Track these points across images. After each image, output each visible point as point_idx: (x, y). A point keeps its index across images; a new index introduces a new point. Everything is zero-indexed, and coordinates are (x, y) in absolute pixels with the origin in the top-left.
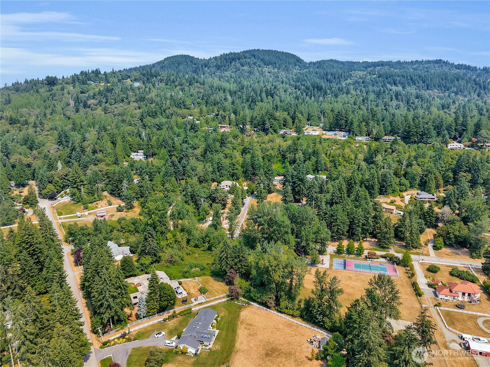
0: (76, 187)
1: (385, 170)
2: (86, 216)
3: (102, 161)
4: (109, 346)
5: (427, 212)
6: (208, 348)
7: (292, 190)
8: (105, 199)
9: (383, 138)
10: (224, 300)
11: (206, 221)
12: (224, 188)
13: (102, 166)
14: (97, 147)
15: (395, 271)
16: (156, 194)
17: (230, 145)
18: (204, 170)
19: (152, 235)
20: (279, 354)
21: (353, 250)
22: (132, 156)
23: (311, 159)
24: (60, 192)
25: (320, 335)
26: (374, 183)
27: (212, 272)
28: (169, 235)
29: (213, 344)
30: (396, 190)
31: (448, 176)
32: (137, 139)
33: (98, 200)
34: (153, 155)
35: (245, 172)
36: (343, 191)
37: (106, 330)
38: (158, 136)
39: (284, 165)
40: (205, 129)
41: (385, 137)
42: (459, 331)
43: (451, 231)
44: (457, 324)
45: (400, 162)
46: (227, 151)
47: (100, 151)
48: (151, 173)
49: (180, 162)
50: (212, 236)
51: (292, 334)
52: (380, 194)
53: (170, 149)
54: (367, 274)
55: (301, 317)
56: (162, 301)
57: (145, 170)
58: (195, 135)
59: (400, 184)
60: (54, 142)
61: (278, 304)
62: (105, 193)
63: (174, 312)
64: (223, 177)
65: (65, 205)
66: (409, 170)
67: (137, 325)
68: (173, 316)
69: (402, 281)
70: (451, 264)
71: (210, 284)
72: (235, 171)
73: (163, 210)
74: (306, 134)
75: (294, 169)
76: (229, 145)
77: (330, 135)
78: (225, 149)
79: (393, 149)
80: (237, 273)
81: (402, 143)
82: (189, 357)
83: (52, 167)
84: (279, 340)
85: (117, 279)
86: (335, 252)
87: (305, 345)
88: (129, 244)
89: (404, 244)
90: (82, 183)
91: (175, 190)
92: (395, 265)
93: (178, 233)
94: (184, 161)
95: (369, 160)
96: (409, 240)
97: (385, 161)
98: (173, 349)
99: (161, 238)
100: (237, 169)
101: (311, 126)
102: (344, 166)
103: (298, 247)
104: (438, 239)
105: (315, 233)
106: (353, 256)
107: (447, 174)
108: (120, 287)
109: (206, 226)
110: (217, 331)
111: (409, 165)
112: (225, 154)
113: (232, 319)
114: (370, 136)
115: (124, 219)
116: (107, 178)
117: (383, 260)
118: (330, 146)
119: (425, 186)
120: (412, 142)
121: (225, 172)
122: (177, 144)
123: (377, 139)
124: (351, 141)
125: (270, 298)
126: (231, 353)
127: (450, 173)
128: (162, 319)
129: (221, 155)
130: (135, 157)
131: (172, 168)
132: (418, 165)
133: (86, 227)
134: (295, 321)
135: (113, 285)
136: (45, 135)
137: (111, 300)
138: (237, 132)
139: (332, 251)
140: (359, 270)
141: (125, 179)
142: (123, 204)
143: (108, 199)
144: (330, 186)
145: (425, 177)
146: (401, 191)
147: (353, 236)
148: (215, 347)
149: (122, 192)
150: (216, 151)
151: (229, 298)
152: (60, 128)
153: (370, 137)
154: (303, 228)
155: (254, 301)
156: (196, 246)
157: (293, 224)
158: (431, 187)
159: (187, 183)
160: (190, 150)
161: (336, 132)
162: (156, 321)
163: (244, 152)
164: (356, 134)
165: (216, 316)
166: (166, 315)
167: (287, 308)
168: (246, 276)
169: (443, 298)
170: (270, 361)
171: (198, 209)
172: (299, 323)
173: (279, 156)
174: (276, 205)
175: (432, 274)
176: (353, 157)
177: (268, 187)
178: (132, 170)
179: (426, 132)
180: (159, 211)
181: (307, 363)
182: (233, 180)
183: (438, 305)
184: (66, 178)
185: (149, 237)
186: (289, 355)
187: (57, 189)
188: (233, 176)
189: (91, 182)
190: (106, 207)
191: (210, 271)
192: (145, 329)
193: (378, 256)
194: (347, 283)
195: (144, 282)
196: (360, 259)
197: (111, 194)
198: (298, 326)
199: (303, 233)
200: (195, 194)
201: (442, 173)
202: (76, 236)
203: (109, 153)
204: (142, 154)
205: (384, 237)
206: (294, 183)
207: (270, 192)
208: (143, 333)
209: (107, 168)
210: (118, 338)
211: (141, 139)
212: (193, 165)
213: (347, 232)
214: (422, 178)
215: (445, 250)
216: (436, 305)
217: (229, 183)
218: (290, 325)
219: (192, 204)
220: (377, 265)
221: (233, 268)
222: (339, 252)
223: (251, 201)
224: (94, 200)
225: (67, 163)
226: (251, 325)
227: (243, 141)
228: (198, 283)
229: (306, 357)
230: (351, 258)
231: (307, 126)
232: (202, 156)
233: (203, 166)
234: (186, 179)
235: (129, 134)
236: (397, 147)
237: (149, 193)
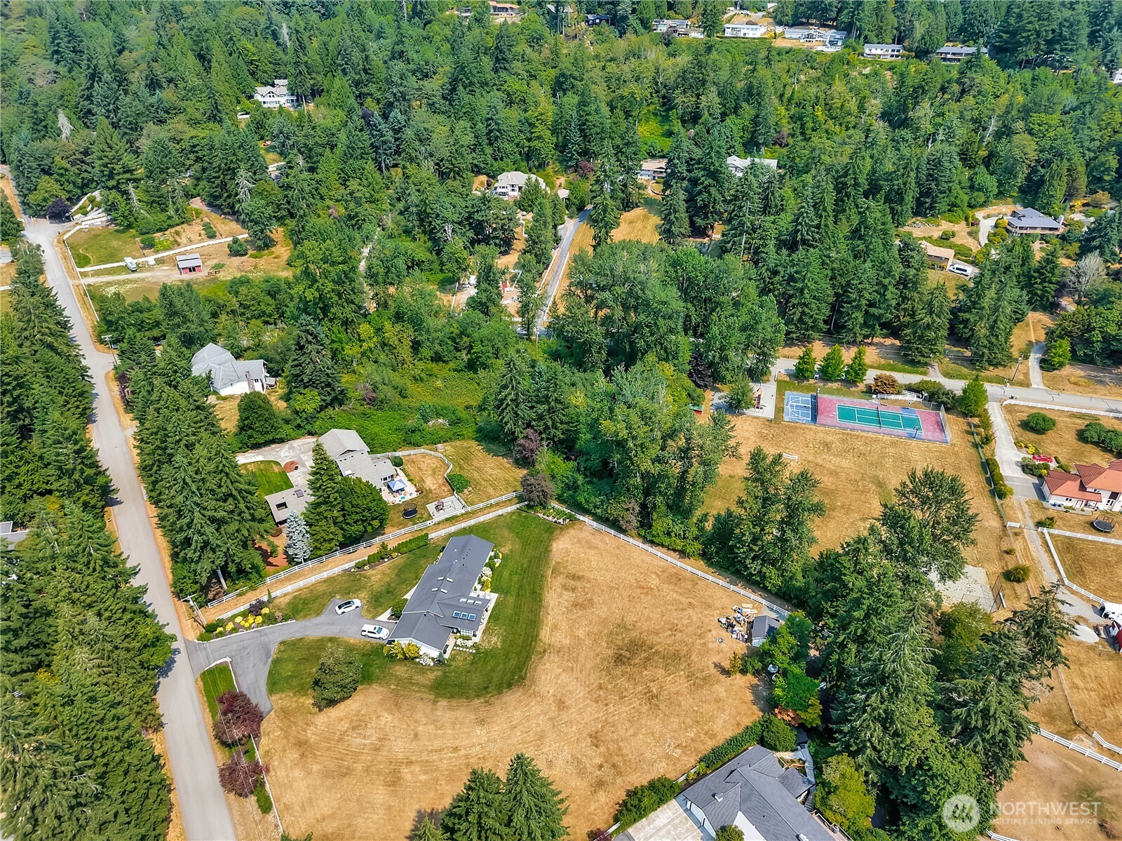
0: (116, 187)
1: (938, 146)
2: (151, 268)
3: (180, 111)
4: (221, 634)
5: (1036, 271)
6: (470, 643)
7: (687, 201)
8: (198, 221)
9: (941, 50)
10: (509, 509)
11: (461, 288)
12: (504, 194)
13: (177, 125)
14: (158, 69)
15: (941, 428)
16: (329, 208)
17: (519, 64)
18: (451, 141)
19: (316, 337)
20: (648, 659)
21: (838, 373)
22: (258, 97)
23: (740, 111)
24: (79, 199)
25: (750, 606)
26: (905, 184)
27: (480, 430)
28: (365, 329)
29: (484, 632)
30: (958, 202)
31: (1103, 164)
32: (268, 45)
33: (178, 221)
34: (316, 93)
35: (562, 147)
36: (825, 210)
37: (210, 596)
38: (326, 38)
39: (666, 127)
40: (452, 17)
41: (948, 48)
42: (1094, 592)
43: (1097, 322)
44: (1090, 573)
45: (978, 124)
46: (514, 85)
47: (170, 81)
48: (310, 150)
49: (385, 116)
50: (476, 335)
51: (680, 603)
52: (916, 213)
53: (357, 77)
54: (870, 435)
55: (704, 555)
56: (347, 524)
57: (293, 139)
58: (425, 33)
59: (972, 187)
60: (41, 52)
61: (645, 521)
62: (197, 203)
63: (384, 546)
64: (502, 159)
65: (93, 236)
66: (1002, 147)
67: (289, 579)
68: (382, 556)
69: (956, 454)
70: (1084, 411)
71: (475, 463)
72: (536, 143)
73: (344, 262)
74: (728, 33)
75: (694, 139)
76: (518, 66)
77: (793, 38)
78: (507, 78)
79: (964, 84)
80: (542, 439)
81: (992, 65)
82: (424, 669)
83: (45, 127)
84: (648, 619)
85: (219, 476)
86: (789, 375)
87: (714, 632)
88: (261, 351)
89: (968, 354)
90: (128, 176)
91: (376, 196)
92: (942, 413)
93: (388, 325)
94: (395, 114)
95: (897, 117)
96: (985, 347)
97: (939, 120)
98: (382, 646)
99: (343, 336)
100: (539, 138)
101: (742, 8)
102: (827, 131)
103: (697, 365)
104: (1057, 344)
105: (743, 329)
106: (836, 385)
107: (1102, 158)
108: (231, 495)
109: (459, 300)
110: (494, 597)
111: (1005, 132)
112: (509, 95)
113: (530, 561)
114: (906, 44)
115: (244, 282)
116: (196, 161)
117: (911, 397)
118: (791, 73)
119: (1037, 192)
120: (1020, 63)
121: (509, 147)
122: (377, 61)
123: (922, 53)
124: (852, 57)
125: (628, 510)
126: (528, 658)
127: (1111, 158)
128: (353, 564)
129: (496, 97)
130: (267, 99)
131: (365, 136)
132: (1030, 132)
133: (147, 304)
134: (689, 568)
135: (212, 491)
136: (14, 31)
137: (210, 530)
138: (540, 25)
139: (783, 371)
140: (850, 424)
141: (242, 165)
142: (244, 236)
143: (206, 220)
144: (790, 191)
145: (1043, 166)
146: (971, 206)
147: (838, 333)
148: (489, 642)
149: (239, 201)
150: (484, 84)
151: (521, 504)
152: (49, 11)
153: (904, 48)
154: (714, 317)
155: (586, 512)
156: (437, 358)
157: (690, 305)
158: (1052, 196)
159: (408, 177)
160: (412, 81)
161: (813, 30)
162: (337, 570)
163: (560, 86)
164: (866, 37)
165: (492, 554)
166: (363, 552)
167: (669, 534)
168: (566, 447)
169: (1058, 503)
170: (627, 676)
171: (438, 254)
172: (700, 573)
173: (656, 99)
174: (645, 253)
175: (1032, 436)
176: (853, 105)
177: (623, 192)
178: (262, 138)
179: (1066, 33)
180: (333, 264)
181: (718, 681)
182: (530, 170)
183: (1047, 523)
184: (87, 159)
185: (310, 343)
186: (673, 659)
187: (69, 192)
188: (530, 159)
189: (151, 172)
190: (201, 241)
191: (475, 427)
192: (311, 591)
193: (901, 386)
194: (820, 461)
195: (304, 457)
196: (852, 394)
197: (210, 205)
198: (695, 580)
199: (715, 330)
200: (429, 210)
201: (1089, 155)
202: (123, 328)
203: (193, 89)
204: (284, 90)
205: (921, 338)
206: (694, 182)
207: (628, 207)
208: (306, 602)
209: (193, 132)
210: (244, 615)
211: (278, 44)
212: (422, 126)
213: (825, 322)
214: (1034, 170)
215: (1069, 371)
216: (1040, 524)
217: (519, 178)
218: (676, 578)
219: (423, 238)
220: (897, 410)
221: (532, 427)
222: (800, 374)
223: (577, 231)
224: (169, 222)
225: (84, 117)
226: (579, 578)
227: (555, 52)
228: (443, 462)
229: (716, 666)
230: (831, 392)
231: (732, 11)
232: (444, 98)
233: (447, 128)
234: (404, 167)
235: (245, 30)
236: (978, 78)
237: (308, 206)
